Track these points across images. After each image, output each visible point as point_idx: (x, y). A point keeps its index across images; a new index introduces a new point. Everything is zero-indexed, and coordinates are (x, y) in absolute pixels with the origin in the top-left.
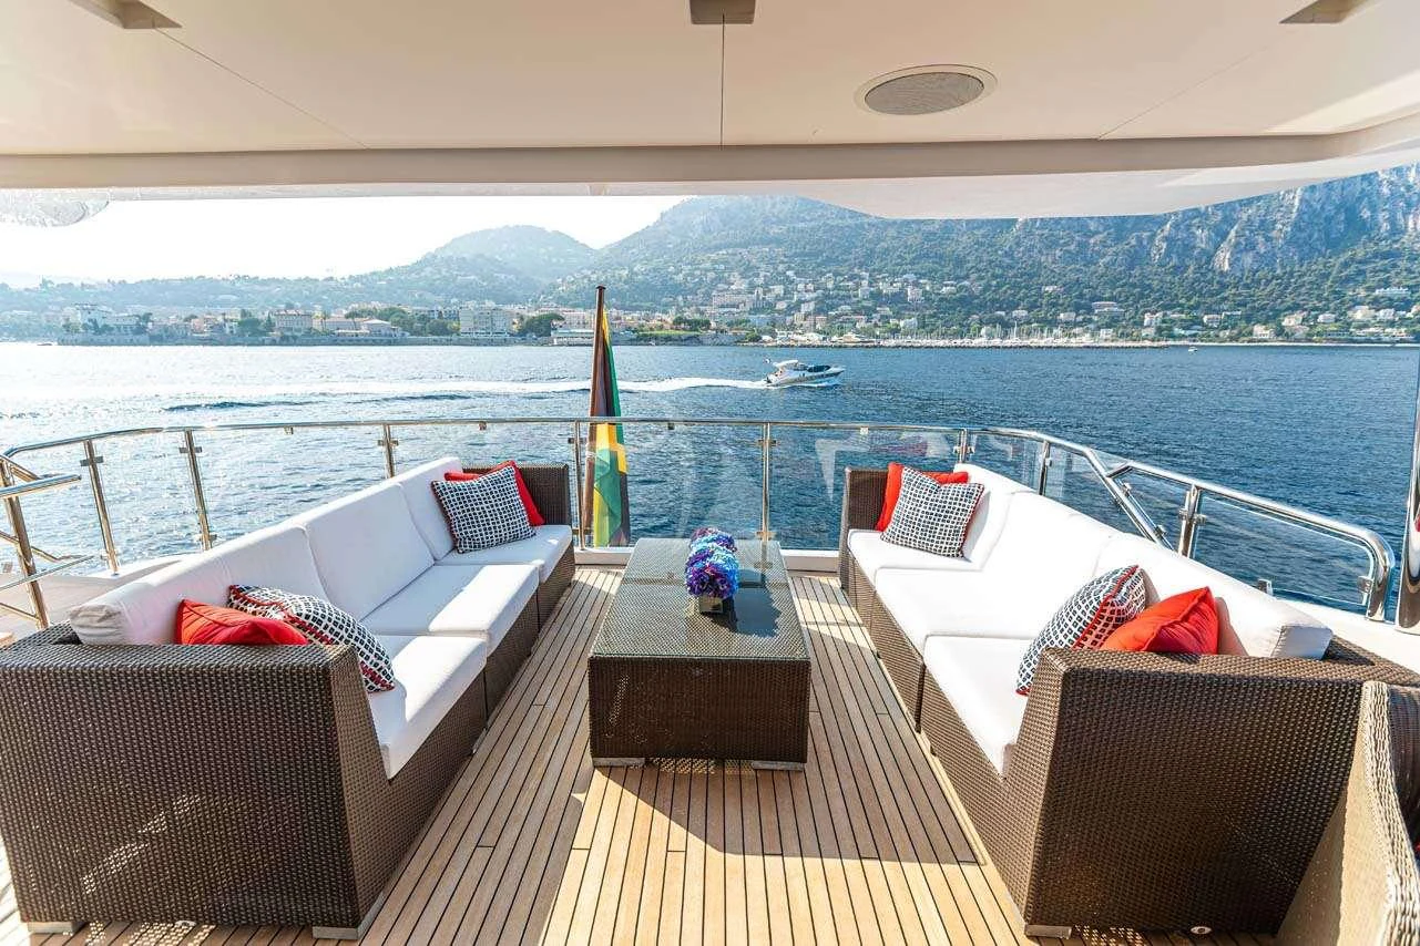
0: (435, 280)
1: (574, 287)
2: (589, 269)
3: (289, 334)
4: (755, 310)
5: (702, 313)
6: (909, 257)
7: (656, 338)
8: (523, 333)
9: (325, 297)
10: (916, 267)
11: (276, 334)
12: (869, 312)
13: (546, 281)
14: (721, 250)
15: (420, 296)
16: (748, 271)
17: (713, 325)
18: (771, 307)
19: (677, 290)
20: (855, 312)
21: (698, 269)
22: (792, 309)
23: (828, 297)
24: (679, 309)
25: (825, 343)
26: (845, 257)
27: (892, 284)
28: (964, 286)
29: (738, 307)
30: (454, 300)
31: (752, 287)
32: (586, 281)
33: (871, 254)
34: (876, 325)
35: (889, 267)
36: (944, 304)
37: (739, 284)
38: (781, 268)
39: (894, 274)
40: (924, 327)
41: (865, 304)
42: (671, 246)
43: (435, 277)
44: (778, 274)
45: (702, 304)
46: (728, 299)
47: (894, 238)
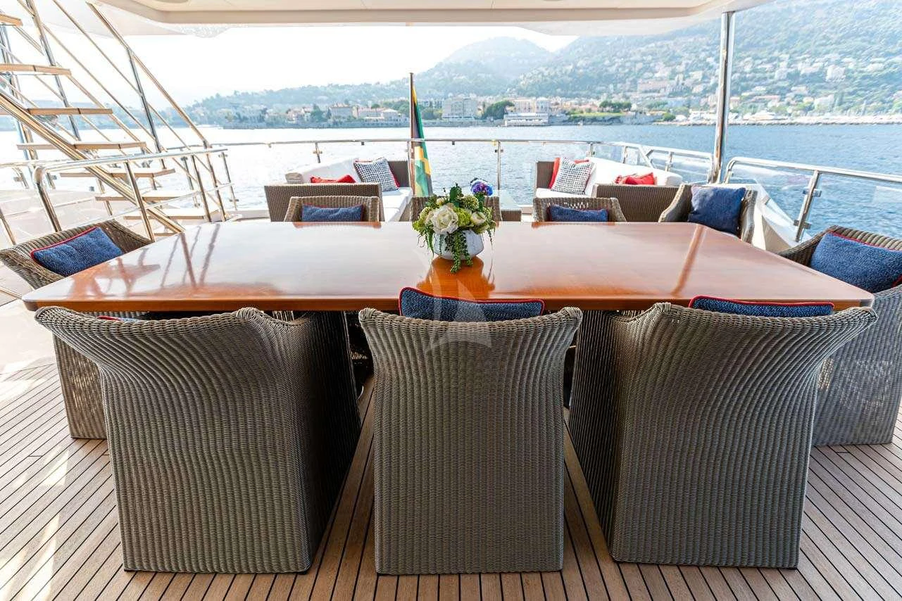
0: (439, 81)
1: (531, 81)
2: (544, 66)
3: (337, 120)
4: (674, 94)
5: (628, 98)
6: (834, 37)
7: (584, 119)
8: (484, 117)
9: (374, 95)
10: (839, 46)
11: (331, 121)
12: (782, 93)
13: (513, 78)
14: (650, 43)
15: (430, 92)
16: (672, 59)
17: (634, 107)
18: (688, 90)
19: (609, 79)
20: (769, 93)
21: (630, 61)
22: (708, 92)
23: (745, 80)
24: (610, 96)
25: (737, 121)
26: (766, 41)
27: (811, 64)
28: (893, 63)
29: (659, 92)
30: (450, 94)
31: (674, 73)
32: (540, 76)
33: (792, 38)
34: (788, 104)
35: (812, 48)
36: (867, 82)
37: (662, 71)
38: (702, 55)
39: (817, 54)
40: (843, 104)
41: (781, 84)
42: (608, 43)
43: (440, 79)
44: (700, 61)
45: (629, 91)
46: (651, 85)
47: (821, 19)
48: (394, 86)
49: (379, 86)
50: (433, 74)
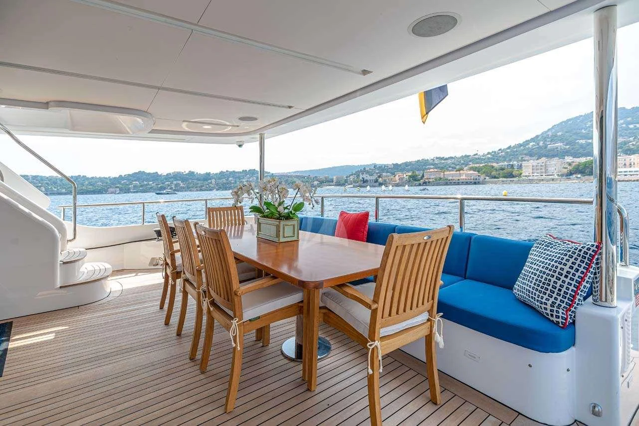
48: (489, 156)
49: (477, 156)
50: (528, 144)
